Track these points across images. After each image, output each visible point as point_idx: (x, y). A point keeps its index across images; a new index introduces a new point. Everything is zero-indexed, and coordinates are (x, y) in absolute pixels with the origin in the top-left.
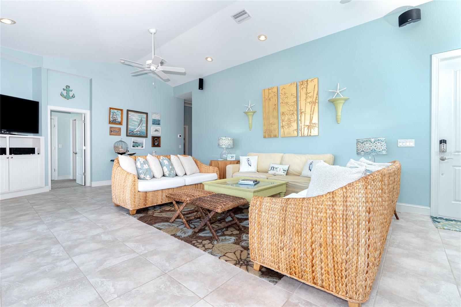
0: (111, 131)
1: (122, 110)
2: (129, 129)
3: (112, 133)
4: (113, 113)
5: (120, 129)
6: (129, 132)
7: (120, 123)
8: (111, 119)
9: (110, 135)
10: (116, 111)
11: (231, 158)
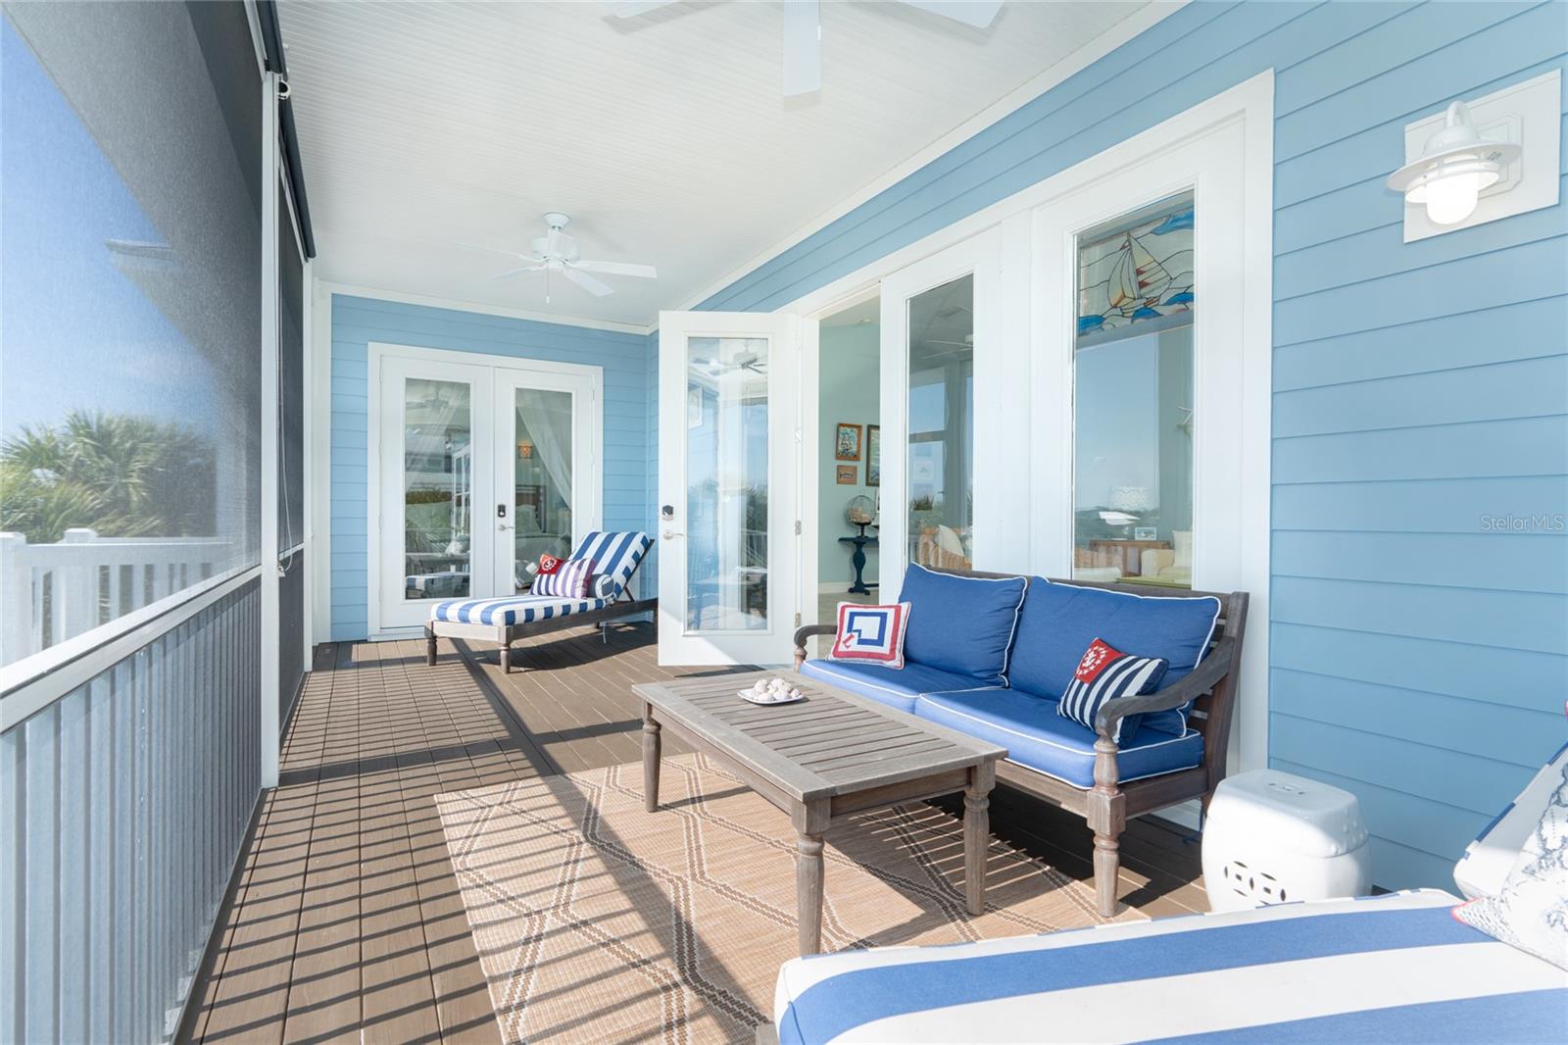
0: (840, 475)
1: (859, 427)
2: (871, 469)
3: (842, 479)
4: (844, 434)
5: (855, 468)
6: (871, 475)
7: (856, 457)
8: (840, 449)
9: (838, 483)
10: (848, 430)
11: (1143, 535)
